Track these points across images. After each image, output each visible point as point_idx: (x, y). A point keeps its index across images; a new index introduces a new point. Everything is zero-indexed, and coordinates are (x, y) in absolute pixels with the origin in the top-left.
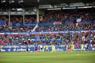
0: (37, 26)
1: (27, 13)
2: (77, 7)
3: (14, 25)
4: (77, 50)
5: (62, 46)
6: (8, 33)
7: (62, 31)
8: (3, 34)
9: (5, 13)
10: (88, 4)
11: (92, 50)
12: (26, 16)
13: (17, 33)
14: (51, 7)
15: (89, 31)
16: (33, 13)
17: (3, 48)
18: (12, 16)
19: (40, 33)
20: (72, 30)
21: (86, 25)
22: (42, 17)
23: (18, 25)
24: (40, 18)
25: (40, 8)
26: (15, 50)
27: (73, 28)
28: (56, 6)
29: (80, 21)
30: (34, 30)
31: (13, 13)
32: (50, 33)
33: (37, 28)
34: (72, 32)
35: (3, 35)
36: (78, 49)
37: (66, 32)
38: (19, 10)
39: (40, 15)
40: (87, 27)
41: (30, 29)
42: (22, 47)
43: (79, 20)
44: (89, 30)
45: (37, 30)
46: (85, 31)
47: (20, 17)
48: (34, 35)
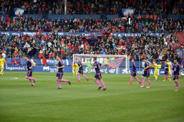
4: (14, 68)
11: (41, 70)
15: (38, 33)
20: (5, 31)
27: (8, 26)
29: (21, 14)
34: (5, 33)
36: (16, 68)
40: (35, 26)
43: (19, 12)
44: (37, 31)
46: (30, 33)
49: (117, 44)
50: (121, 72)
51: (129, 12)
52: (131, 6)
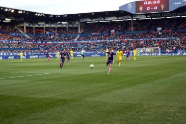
1: (71, 26)
2: (111, 20)
3: (60, 36)
5: (99, 52)
6: (55, 42)
7: (99, 40)
8: (51, 42)
9: (53, 26)
10: (120, 18)
12: (69, 28)
13: (62, 42)
14: (89, 20)
16: (75, 26)
17: (51, 55)
18: (58, 28)
19: (81, 42)
21: (118, 35)
22: (83, 28)
23: (63, 35)
24: (81, 30)
25: (81, 21)
28: (94, 20)
30: (76, 39)
31: (59, 26)
32: (89, 41)
33: (79, 38)
35: (51, 44)
37: (102, 41)
38: (63, 23)
39: (81, 27)
40: (120, 37)
41: (73, 39)
43: (113, 31)
44: (121, 39)
45: (79, 40)
47: (64, 29)
48: (76, 44)
49: (155, 43)
50: (157, 55)
51: (159, 29)
52: (160, 27)
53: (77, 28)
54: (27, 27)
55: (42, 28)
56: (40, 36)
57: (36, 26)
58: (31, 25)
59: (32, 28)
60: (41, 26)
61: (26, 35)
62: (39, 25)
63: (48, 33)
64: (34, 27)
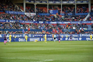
0: (88, 15)
1: (79, 3)
6: (60, 23)
8: (55, 23)
9: (57, 3)
12: (78, 5)
18: (64, 6)
19: (92, 22)
26: (66, 39)
30: (86, 19)
31: (65, 3)
35: (55, 24)
39: (92, 4)
42: (74, 36)
45: (89, 19)
47: (71, 6)
48: (86, 24)
53: (87, 6)
54: (26, 4)
55: (45, 6)
56: (42, 14)
57: (38, 3)
58: (32, 2)
59: (33, 5)
60: (44, 3)
61: (26, 14)
62: (41, 2)
63: (51, 11)
64: (35, 4)
